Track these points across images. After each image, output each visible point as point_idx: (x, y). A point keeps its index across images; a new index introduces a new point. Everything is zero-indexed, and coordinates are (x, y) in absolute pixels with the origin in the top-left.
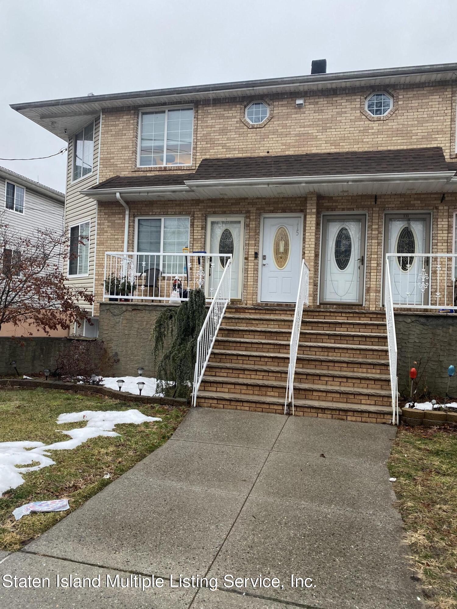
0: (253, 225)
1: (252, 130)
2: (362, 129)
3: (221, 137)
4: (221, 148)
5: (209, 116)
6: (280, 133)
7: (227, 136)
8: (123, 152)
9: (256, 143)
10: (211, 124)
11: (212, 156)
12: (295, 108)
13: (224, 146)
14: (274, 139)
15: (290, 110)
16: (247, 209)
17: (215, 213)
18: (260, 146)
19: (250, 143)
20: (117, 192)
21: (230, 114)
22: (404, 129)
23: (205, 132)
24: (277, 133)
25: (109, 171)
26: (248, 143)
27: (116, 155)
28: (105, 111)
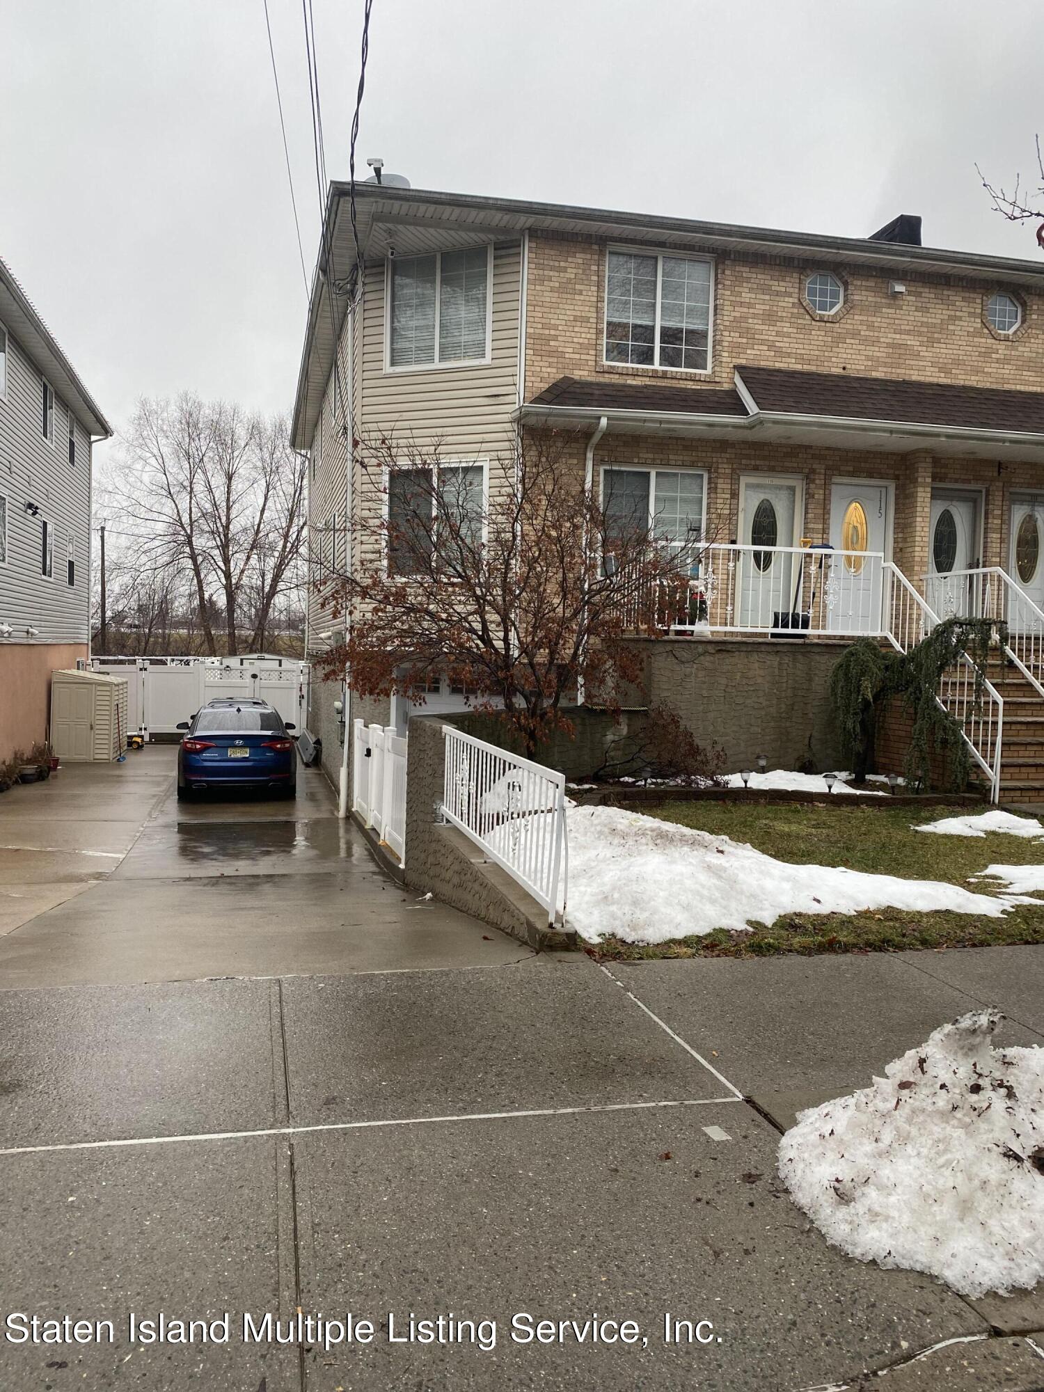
0: (819, 494)
1: (818, 324)
2: (983, 350)
3: (767, 327)
4: (766, 348)
5: (745, 285)
6: (864, 338)
7: (776, 328)
8: (577, 329)
9: (824, 348)
10: (747, 300)
11: (751, 362)
12: (887, 297)
13: (771, 347)
14: (854, 346)
15: (879, 300)
16: (809, 466)
17: (756, 469)
18: (831, 354)
19: (815, 348)
20: (603, 415)
21: (780, 287)
22: (1039, 360)
23: (738, 314)
24: (859, 337)
25: (547, 364)
26: (811, 347)
27: (563, 333)
28: (535, 234)
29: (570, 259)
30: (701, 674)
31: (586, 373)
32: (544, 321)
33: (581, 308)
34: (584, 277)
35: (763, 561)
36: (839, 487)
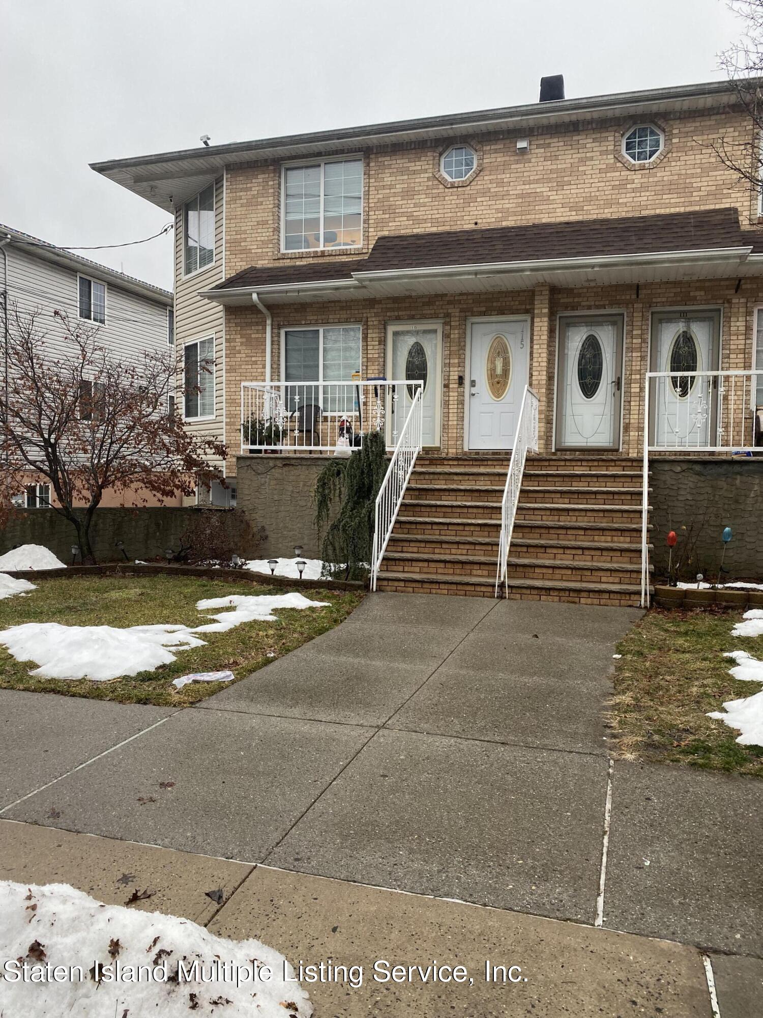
0: (455, 334)
1: (451, 190)
2: (617, 183)
3: (405, 202)
4: (405, 219)
5: (387, 171)
6: (494, 194)
7: (413, 201)
8: (259, 231)
9: (457, 210)
10: (389, 183)
11: (392, 232)
12: (517, 154)
13: (410, 216)
14: (485, 203)
15: (507, 158)
16: (445, 311)
17: (398, 318)
18: (463, 214)
19: (449, 211)
20: (254, 292)
21: (416, 166)
22: (681, 181)
23: (381, 196)
24: (488, 194)
25: (239, 260)
26: (445, 211)
28: (232, 168)
29: (254, 181)
31: (266, 262)
34: (264, 192)
36: (477, 325)
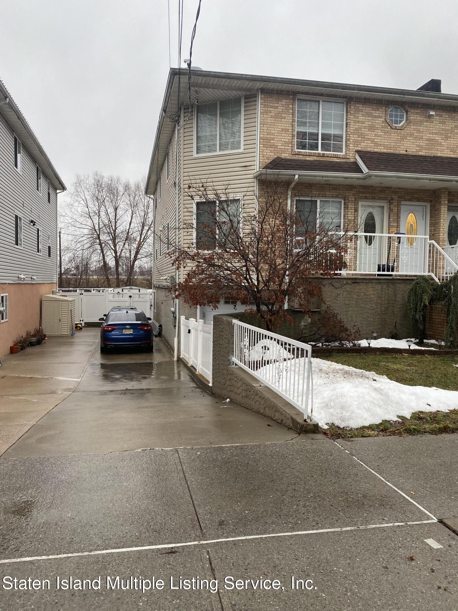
0: (395, 210)
1: (394, 130)
3: (370, 133)
4: (370, 142)
5: (360, 113)
6: (415, 137)
7: (374, 133)
8: (283, 135)
9: (397, 142)
10: (361, 120)
11: (363, 149)
12: (428, 118)
13: (373, 141)
14: (411, 141)
15: (422, 119)
16: (391, 197)
17: (366, 198)
18: (400, 144)
19: (393, 141)
20: (297, 174)
21: (376, 113)
23: (357, 127)
24: (413, 136)
25: (269, 151)
26: (391, 141)
27: (277, 137)
28: (263, 91)
29: (280, 103)
30: (345, 293)
31: (287, 155)
32: (268, 131)
33: (285, 125)
34: (286, 111)
35: (369, 241)
36: (403, 206)
